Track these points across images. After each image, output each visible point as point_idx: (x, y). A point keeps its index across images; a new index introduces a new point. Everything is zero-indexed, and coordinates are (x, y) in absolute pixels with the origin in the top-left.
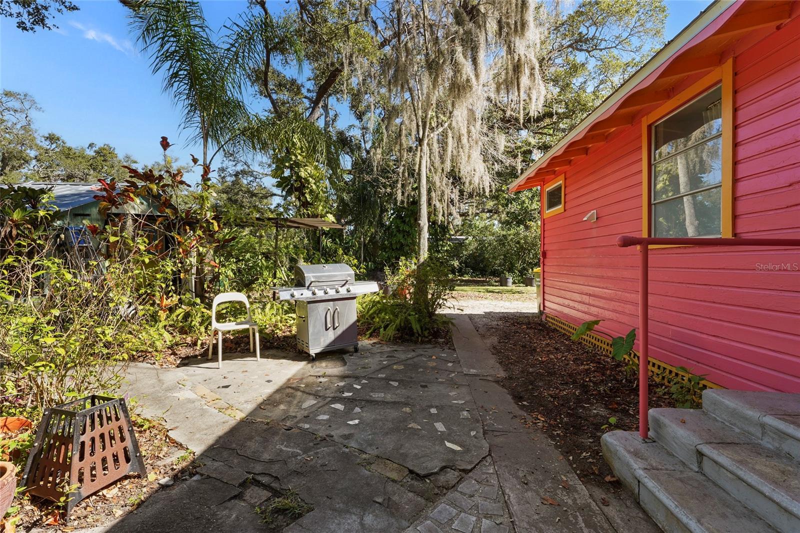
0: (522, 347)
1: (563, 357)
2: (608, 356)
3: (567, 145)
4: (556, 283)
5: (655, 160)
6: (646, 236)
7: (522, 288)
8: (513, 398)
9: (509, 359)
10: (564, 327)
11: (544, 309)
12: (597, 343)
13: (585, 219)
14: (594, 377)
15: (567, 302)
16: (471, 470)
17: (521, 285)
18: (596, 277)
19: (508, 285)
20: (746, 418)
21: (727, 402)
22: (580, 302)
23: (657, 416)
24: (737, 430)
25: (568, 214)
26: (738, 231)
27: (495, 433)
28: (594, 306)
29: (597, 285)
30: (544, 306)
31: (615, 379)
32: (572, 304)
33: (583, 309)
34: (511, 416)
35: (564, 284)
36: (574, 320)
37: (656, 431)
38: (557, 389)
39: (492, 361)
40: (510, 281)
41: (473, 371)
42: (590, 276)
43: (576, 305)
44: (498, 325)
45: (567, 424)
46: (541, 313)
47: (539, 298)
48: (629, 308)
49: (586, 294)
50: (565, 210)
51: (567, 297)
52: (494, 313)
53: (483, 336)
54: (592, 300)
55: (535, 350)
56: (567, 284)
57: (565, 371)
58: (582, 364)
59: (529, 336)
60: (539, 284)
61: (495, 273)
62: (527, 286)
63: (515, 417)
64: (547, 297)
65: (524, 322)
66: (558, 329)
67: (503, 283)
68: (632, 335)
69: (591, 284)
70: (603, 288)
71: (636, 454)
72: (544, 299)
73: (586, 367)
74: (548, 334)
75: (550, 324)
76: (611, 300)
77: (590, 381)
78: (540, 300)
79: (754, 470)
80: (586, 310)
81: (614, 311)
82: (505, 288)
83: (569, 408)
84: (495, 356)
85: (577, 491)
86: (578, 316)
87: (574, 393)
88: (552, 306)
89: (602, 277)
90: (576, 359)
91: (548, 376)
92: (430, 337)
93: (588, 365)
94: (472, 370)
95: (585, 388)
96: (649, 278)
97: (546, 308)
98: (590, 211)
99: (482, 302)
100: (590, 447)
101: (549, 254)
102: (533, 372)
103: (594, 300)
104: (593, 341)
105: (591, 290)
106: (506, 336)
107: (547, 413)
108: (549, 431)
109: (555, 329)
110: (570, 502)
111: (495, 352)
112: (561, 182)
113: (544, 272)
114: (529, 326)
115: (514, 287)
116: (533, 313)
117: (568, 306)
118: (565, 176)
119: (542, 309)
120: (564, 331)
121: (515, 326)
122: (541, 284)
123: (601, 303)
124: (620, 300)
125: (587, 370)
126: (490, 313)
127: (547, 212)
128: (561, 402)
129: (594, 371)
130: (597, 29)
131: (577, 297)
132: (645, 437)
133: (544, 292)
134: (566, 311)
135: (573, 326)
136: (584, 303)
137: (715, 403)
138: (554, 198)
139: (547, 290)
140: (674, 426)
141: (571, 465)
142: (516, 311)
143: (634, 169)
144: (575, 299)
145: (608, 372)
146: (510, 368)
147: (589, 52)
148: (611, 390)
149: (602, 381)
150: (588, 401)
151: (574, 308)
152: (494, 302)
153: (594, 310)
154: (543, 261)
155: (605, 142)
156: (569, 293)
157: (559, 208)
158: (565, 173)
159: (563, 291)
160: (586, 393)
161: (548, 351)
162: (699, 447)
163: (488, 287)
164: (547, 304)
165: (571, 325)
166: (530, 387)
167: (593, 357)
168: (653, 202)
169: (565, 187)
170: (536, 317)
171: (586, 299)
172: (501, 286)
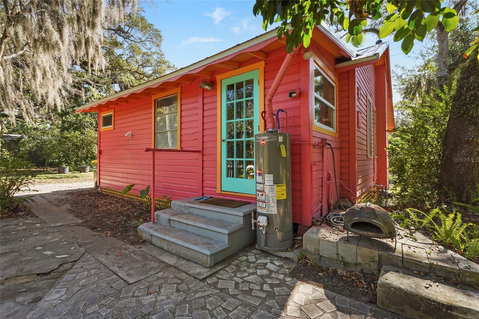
0: (89, 206)
1: (114, 206)
2: (137, 202)
3: (118, 98)
4: (108, 168)
5: (157, 115)
6: (153, 148)
7: (77, 174)
8: (91, 230)
9: (82, 214)
10: (113, 192)
11: (99, 184)
12: (132, 197)
13: (126, 135)
14: (132, 210)
15: (114, 178)
16: (78, 260)
17: (76, 172)
18: (131, 164)
19: (65, 172)
20: (181, 206)
21: (177, 203)
22: (123, 177)
23: (157, 213)
24: (180, 211)
25: (115, 131)
26: (182, 147)
27: (86, 244)
28: (130, 178)
29: (132, 168)
30: (100, 182)
31: (141, 209)
32: (118, 179)
33: (124, 181)
34: (92, 236)
35: (112, 169)
36: (119, 187)
37: (157, 219)
38: (115, 219)
39: (70, 217)
40: (67, 169)
41: (60, 224)
42: (128, 164)
43: (120, 179)
44: (66, 198)
45: (121, 231)
46: (97, 187)
47: (96, 179)
48: (146, 178)
49: (126, 173)
50: (114, 129)
51: (115, 175)
52: (61, 191)
53: (57, 206)
54: (129, 176)
55: (98, 206)
56: (115, 169)
57: (117, 211)
58: (125, 207)
59: (92, 200)
60: (96, 169)
61: (51, 165)
62: (81, 172)
63: (95, 236)
64: (101, 177)
65: (86, 193)
66: (109, 194)
67: (61, 171)
68: (148, 187)
69: (128, 168)
70: (135, 169)
71: (151, 228)
72: (100, 178)
73: (127, 208)
74: (104, 197)
75: (104, 192)
76: (138, 174)
77: (130, 212)
78: (97, 179)
79: (182, 218)
80: (126, 181)
81: (140, 180)
82: (63, 175)
83: (122, 225)
84: (72, 214)
85: (130, 248)
86: (121, 185)
87: (124, 219)
88: (105, 182)
89: (134, 164)
90: (122, 205)
91: (108, 216)
92: (10, 213)
93: (128, 207)
94: (58, 224)
95: (128, 216)
96: (155, 164)
97: (101, 184)
98: (128, 131)
99: (46, 185)
100: (133, 235)
101: (103, 152)
102: (99, 216)
103: (130, 176)
104: (130, 196)
105: (128, 171)
106: (76, 203)
107: (111, 229)
108: (114, 235)
109: (107, 195)
110: (128, 252)
111: (70, 212)
112: (112, 113)
113: (100, 162)
114: (91, 195)
115: (70, 174)
116: (91, 188)
117: (116, 181)
118: (114, 111)
119: (98, 184)
120: (112, 195)
121: (80, 196)
122: (97, 170)
123: (134, 177)
124: (142, 175)
125: (128, 209)
126: (57, 192)
127: (102, 128)
128: (118, 224)
129: (131, 208)
130: (129, 29)
131: (121, 175)
132: (154, 222)
133: (100, 174)
134: (114, 183)
135: (118, 191)
136: (124, 178)
137: (174, 204)
138: (107, 121)
139: (101, 173)
140: (163, 215)
141: (126, 243)
142: (78, 188)
143: (148, 116)
144: (120, 176)
145: (138, 207)
146: (84, 218)
147: (124, 38)
148: (139, 214)
149: (136, 211)
150: (130, 220)
151: (119, 181)
152: (59, 185)
153: (130, 181)
154: (100, 156)
155: (136, 100)
156: (116, 173)
157: (111, 127)
158: (114, 109)
159: (112, 173)
160: (129, 217)
161: (106, 205)
162: (169, 218)
163: (47, 175)
164: (102, 181)
165: (117, 190)
166: (100, 222)
167: (130, 202)
168: (156, 132)
169: (114, 116)
170: (94, 190)
171: (126, 175)
172: (59, 173)
